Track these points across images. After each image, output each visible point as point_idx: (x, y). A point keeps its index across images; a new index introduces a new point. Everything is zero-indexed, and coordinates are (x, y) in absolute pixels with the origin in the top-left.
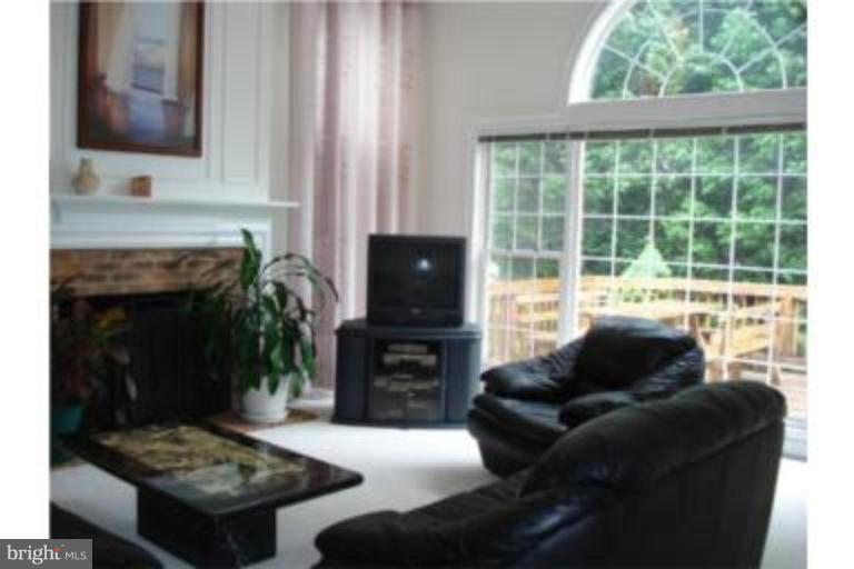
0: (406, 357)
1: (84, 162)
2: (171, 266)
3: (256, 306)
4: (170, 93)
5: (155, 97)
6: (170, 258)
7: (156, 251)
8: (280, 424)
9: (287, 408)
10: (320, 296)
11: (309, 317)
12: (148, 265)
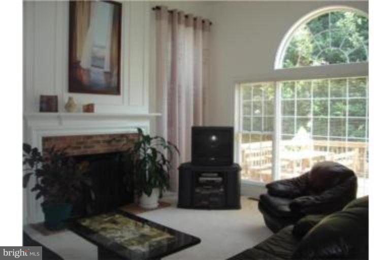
0: (209, 179)
1: (70, 99)
2: (109, 142)
3: (145, 158)
4: (107, 68)
5: (101, 70)
6: (107, 138)
7: (102, 136)
8: (156, 209)
9: (159, 202)
10: (171, 153)
11: (167, 163)
12: (98, 142)
